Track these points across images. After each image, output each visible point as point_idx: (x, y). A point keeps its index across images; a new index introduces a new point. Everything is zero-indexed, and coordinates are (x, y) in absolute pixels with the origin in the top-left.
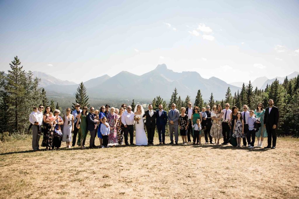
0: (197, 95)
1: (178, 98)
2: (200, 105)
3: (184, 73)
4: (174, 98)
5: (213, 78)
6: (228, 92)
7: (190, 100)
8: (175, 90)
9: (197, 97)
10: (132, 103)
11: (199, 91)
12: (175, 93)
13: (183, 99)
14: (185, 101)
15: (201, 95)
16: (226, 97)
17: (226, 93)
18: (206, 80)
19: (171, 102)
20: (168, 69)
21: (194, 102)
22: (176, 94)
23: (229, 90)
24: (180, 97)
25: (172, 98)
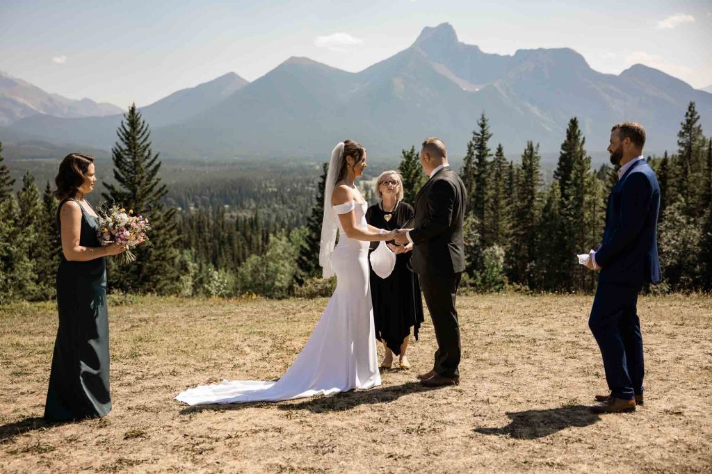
0: (564, 138)
1: (494, 151)
2: (576, 175)
3: (523, 55)
4: (476, 152)
5: (638, 71)
6: (689, 122)
7: (538, 158)
8: (481, 122)
9: (564, 146)
10: (322, 177)
11: (574, 123)
12: (483, 132)
13: (514, 155)
14: (520, 163)
15: (581, 138)
16: (680, 144)
17: (680, 128)
18: (611, 78)
19: (465, 169)
20: (463, 44)
21: (555, 167)
22: (487, 139)
23: (691, 116)
24: (500, 150)
25: (470, 153)
